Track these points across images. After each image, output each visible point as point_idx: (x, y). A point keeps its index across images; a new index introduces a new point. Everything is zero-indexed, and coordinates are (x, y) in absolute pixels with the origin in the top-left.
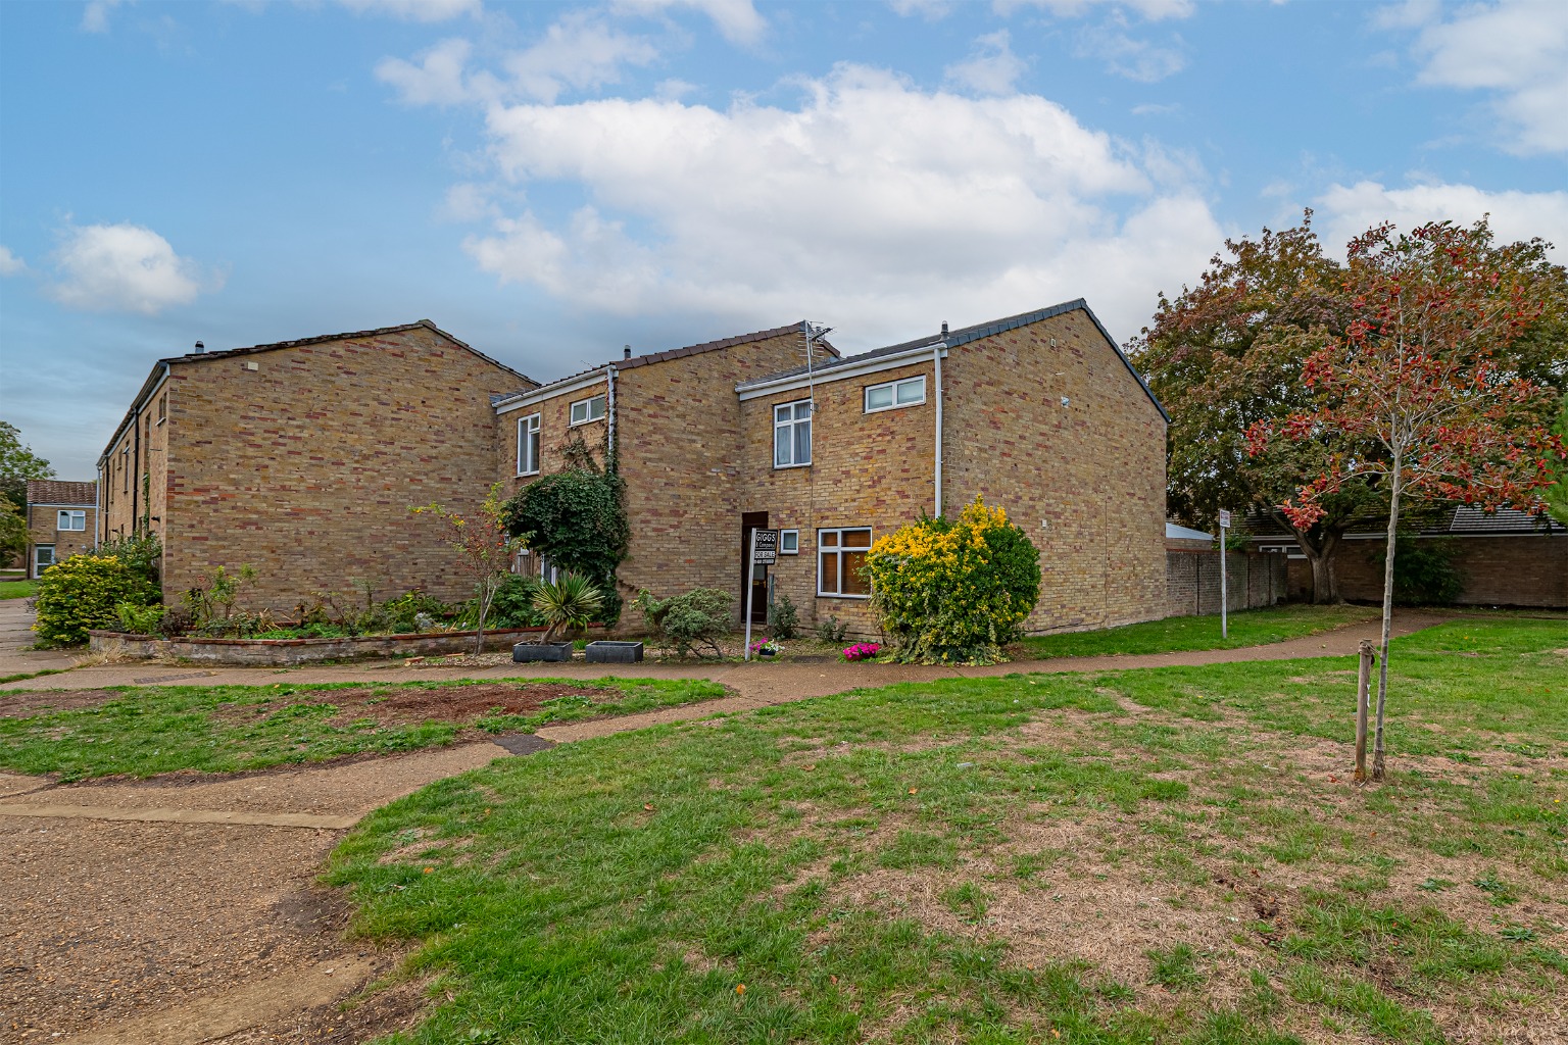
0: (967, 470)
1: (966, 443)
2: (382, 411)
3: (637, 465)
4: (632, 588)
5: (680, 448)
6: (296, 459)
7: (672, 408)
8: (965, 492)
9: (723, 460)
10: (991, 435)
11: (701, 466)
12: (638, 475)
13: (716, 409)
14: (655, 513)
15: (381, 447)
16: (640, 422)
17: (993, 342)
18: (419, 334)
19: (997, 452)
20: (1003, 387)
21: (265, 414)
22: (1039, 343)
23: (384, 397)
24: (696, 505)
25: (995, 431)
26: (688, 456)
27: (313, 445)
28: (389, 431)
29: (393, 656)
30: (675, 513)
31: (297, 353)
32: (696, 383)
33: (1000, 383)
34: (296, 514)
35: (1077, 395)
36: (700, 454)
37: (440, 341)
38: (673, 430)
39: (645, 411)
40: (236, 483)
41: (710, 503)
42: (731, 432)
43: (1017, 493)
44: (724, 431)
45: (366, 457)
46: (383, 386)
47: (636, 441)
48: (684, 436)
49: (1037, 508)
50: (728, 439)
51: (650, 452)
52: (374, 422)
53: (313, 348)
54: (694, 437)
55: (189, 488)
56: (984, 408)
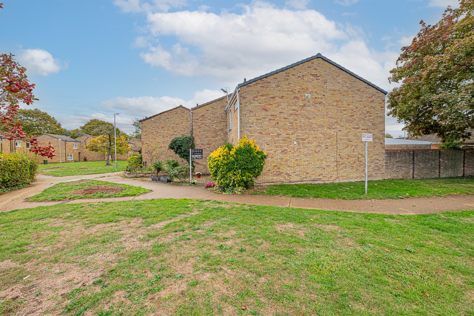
0: (250, 127)
1: (250, 118)
2: (174, 126)
3: (198, 133)
4: (197, 163)
5: (209, 128)
6: (160, 137)
7: (207, 118)
8: (250, 134)
9: (222, 129)
10: (263, 114)
11: (215, 132)
12: (198, 135)
13: (220, 116)
14: (203, 144)
15: (174, 133)
16: (198, 122)
17: (263, 81)
18: (180, 108)
19: (267, 119)
20: (270, 96)
21: (155, 129)
22: (291, 76)
23: (174, 123)
24: (214, 142)
25: (265, 112)
26: (212, 129)
27: (163, 134)
28: (175, 129)
29: (146, 177)
30: (208, 144)
31: (159, 116)
32: (213, 110)
33: (268, 95)
34: (161, 147)
35: (316, 92)
36: (215, 129)
37: (184, 109)
38: (207, 123)
39: (199, 119)
40: (151, 142)
41: (218, 141)
42: (224, 122)
43: (278, 133)
44: (222, 122)
45: (171, 135)
46: (174, 120)
47: (197, 127)
48: (210, 124)
49: (291, 137)
50: (224, 124)
51: (201, 129)
52: (173, 128)
53: (162, 115)
54: (213, 124)
55: (145, 143)
56: (259, 104)
